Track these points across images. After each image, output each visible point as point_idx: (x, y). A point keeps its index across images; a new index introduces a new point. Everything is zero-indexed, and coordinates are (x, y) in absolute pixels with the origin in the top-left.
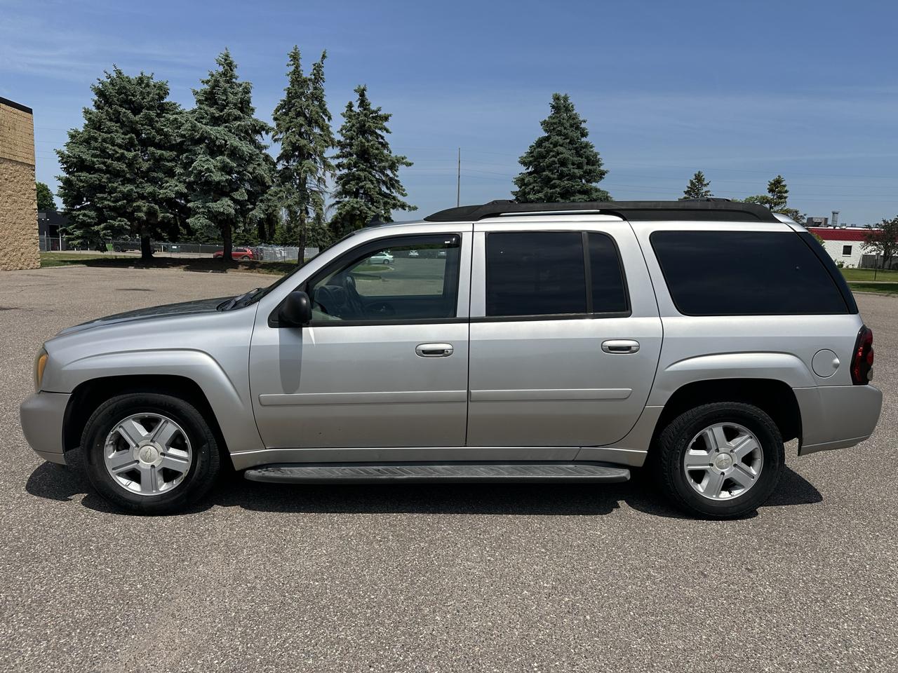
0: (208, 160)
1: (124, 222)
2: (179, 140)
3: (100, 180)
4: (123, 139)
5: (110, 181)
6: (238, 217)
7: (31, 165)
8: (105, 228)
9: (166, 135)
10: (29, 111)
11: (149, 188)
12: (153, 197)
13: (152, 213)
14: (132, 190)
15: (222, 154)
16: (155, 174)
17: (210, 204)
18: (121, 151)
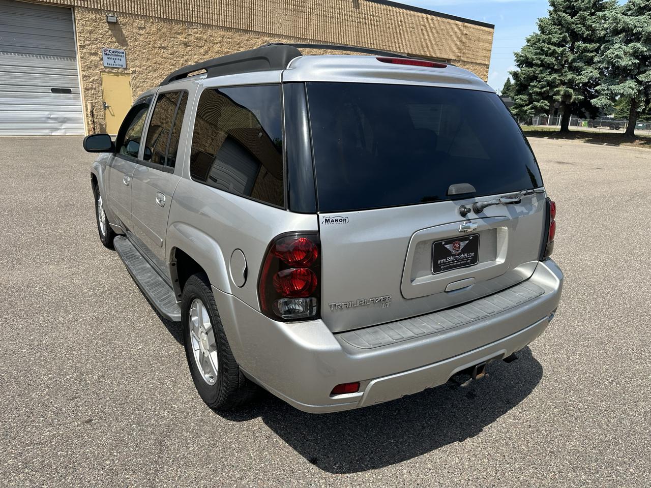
0: (620, 47)
1: (545, 104)
2: (603, 33)
3: (534, 72)
4: (558, 38)
5: (541, 72)
6: (641, 97)
7: (487, 65)
8: (532, 108)
9: (594, 30)
10: (492, 27)
11: (570, 76)
12: (571, 84)
13: (567, 96)
14: (555, 78)
15: (638, 40)
16: (577, 64)
17: (612, 87)
18: (553, 48)
